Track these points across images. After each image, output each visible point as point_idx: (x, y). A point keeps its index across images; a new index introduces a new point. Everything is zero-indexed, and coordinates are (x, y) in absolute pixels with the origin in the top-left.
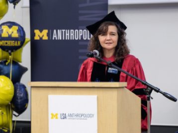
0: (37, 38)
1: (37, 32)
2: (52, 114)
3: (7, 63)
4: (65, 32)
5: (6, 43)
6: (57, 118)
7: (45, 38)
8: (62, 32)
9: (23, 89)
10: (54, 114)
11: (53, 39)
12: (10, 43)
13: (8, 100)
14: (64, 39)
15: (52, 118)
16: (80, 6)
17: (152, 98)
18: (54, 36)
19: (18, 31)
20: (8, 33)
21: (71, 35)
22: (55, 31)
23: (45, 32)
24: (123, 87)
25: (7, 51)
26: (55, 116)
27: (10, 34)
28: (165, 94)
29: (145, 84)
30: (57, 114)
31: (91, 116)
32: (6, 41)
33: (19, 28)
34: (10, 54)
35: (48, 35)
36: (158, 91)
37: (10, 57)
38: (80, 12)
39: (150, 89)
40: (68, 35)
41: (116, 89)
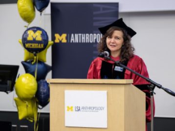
0: (57, 41)
1: (57, 36)
2: (68, 107)
3: (33, 63)
4: (81, 36)
5: (31, 46)
6: (72, 110)
7: (64, 41)
8: (79, 36)
9: (46, 86)
10: (70, 107)
11: (71, 41)
12: (35, 46)
13: (31, 95)
14: (80, 41)
15: (68, 110)
16: (95, 13)
17: (155, 94)
18: (72, 39)
19: (41, 35)
20: (32, 36)
21: (87, 38)
22: (72, 35)
23: (64, 36)
24: (129, 84)
25: (32, 52)
26: (70, 109)
27: (34, 37)
28: (166, 90)
29: (149, 81)
30: (72, 107)
31: (101, 109)
32: (31, 44)
33: (42, 32)
34: (35, 55)
35: (67, 38)
36: (160, 87)
37: (35, 57)
38: (95, 18)
39: (153, 85)
40: (84, 38)
41: (124, 86)
